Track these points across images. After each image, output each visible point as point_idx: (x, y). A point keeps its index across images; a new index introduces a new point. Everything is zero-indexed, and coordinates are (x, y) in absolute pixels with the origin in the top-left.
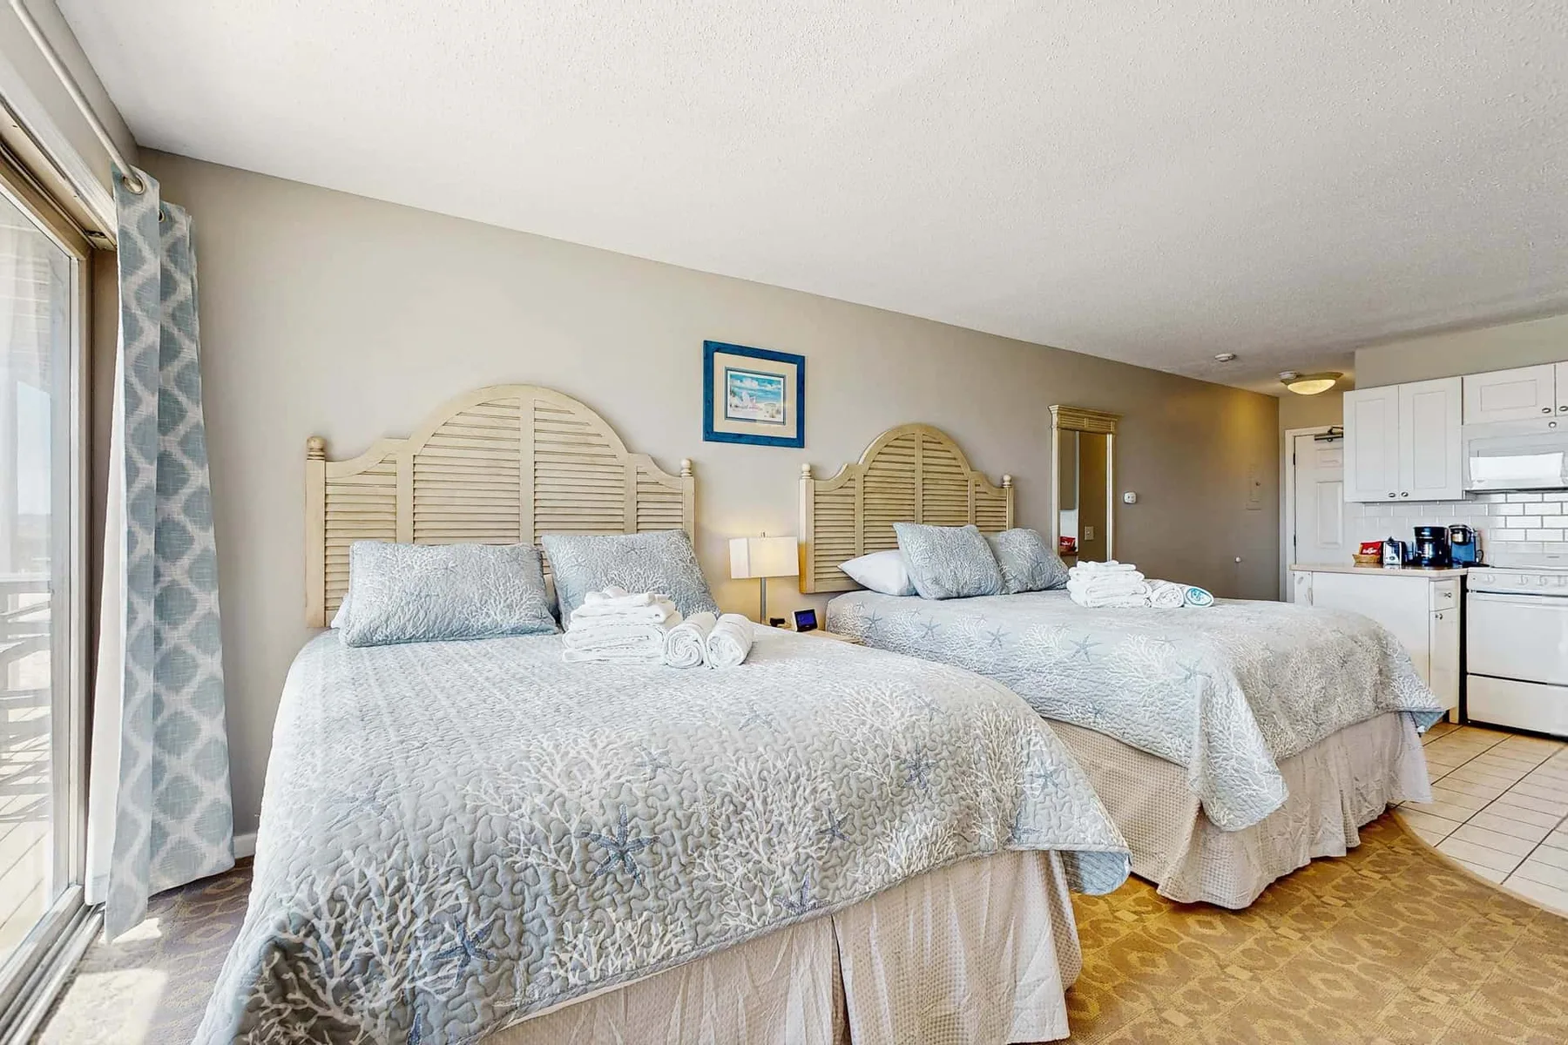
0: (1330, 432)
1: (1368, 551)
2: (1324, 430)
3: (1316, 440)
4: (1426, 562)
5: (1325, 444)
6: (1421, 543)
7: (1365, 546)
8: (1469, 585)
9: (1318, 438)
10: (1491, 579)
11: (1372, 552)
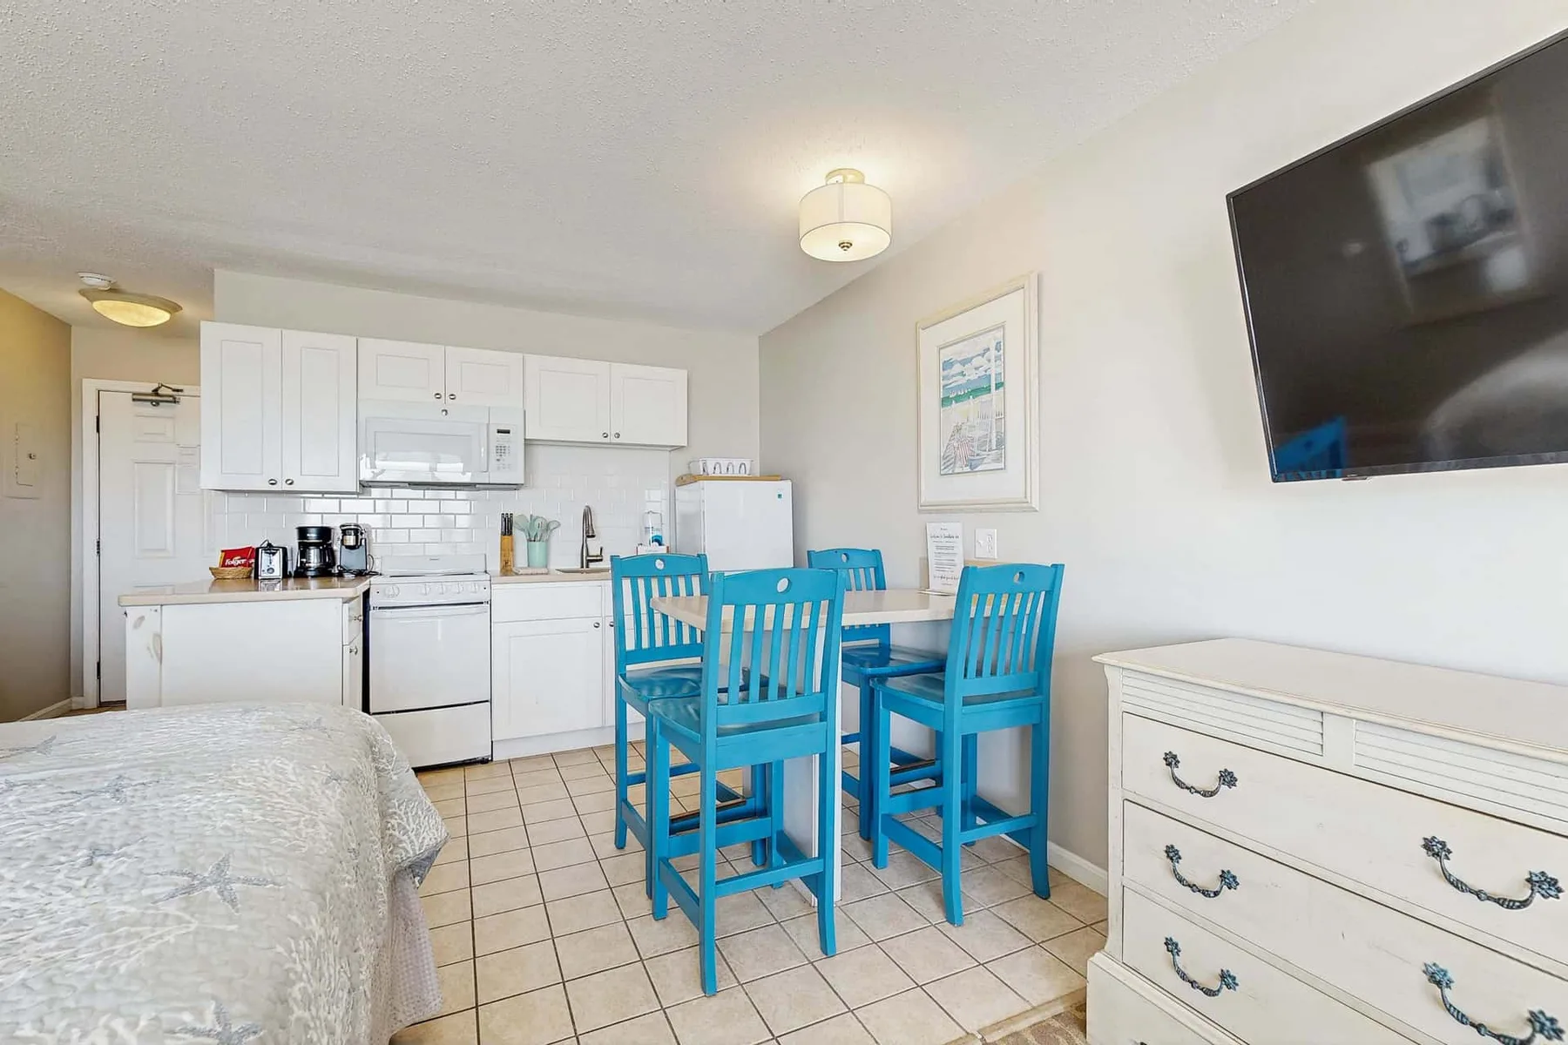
0: (156, 392)
1: (233, 562)
2: (148, 388)
3: (134, 400)
4: (313, 574)
5: (147, 409)
6: (304, 548)
7: (229, 554)
8: (373, 601)
9: (138, 398)
10: (396, 592)
11: (239, 562)
